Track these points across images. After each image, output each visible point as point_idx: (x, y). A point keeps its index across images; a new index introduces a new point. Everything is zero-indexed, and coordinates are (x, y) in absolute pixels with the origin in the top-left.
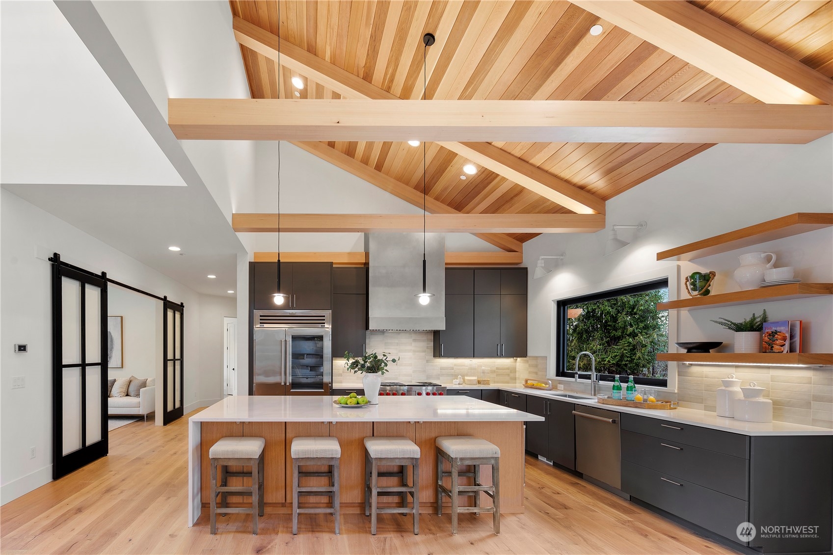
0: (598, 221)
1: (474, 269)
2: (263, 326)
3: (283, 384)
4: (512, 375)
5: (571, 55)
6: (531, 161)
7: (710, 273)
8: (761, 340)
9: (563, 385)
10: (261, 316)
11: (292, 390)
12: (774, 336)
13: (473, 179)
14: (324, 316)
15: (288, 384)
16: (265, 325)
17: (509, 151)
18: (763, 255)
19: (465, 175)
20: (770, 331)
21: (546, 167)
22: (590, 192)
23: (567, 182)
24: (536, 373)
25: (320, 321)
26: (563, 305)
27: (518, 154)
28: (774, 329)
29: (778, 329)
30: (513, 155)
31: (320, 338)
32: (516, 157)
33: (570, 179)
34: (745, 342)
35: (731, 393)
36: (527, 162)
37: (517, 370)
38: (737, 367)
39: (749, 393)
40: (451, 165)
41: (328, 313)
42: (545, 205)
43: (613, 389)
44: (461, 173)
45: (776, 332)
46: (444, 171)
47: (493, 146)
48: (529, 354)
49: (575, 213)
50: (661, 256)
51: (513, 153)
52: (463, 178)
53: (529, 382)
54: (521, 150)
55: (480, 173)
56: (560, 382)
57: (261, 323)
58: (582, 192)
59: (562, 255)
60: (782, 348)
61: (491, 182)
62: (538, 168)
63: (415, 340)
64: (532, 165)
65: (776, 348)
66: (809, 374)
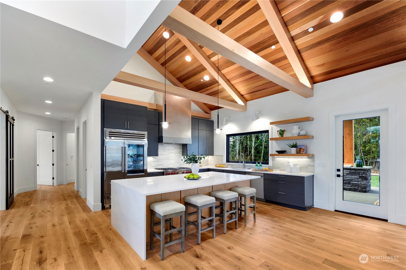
0: (244, 108)
1: (198, 119)
2: (111, 138)
3: (123, 171)
4: (207, 163)
5: (263, 51)
6: (231, 82)
7: (284, 130)
8: (297, 150)
9: (230, 166)
10: (109, 132)
11: (128, 175)
12: (300, 149)
13: (206, 82)
14: (144, 135)
15: (126, 171)
16: (112, 138)
17: (225, 76)
18: (299, 127)
19: (203, 79)
20: (299, 148)
21: (235, 86)
22: (244, 98)
23: (239, 92)
24: (218, 162)
25: (141, 137)
26: (228, 136)
27: (228, 78)
28: (300, 147)
29: (302, 147)
30: (226, 78)
31: (143, 146)
32: (227, 79)
33: (240, 92)
34: (294, 150)
35: (290, 165)
36: (230, 82)
37: (209, 160)
38: (289, 158)
39: (295, 165)
40: (199, 74)
41: (146, 133)
42: (230, 98)
43: (256, 166)
44: (203, 78)
45: (301, 148)
46: (195, 75)
47: (221, 72)
48: (215, 154)
49: (238, 103)
50: (271, 123)
51: (226, 77)
52: (202, 80)
53: (217, 165)
54: (230, 77)
55: (210, 81)
56: (229, 165)
57: (109, 136)
58: (242, 97)
59: (229, 118)
60: (303, 152)
61: (212, 85)
62: (232, 85)
63: (175, 148)
64: (231, 83)
65: (301, 152)
66: (307, 159)
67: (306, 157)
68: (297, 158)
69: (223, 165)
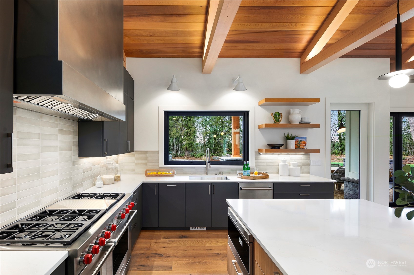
7: (281, 114)
18: (299, 111)
20: (298, 140)
45: (301, 141)
48: (135, 150)
53: (148, 172)
60: (304, 147)
65: (301, 147)
66: (302, 156)
67: (304, 153)
68: (290, 154)
69: (158, 171)
